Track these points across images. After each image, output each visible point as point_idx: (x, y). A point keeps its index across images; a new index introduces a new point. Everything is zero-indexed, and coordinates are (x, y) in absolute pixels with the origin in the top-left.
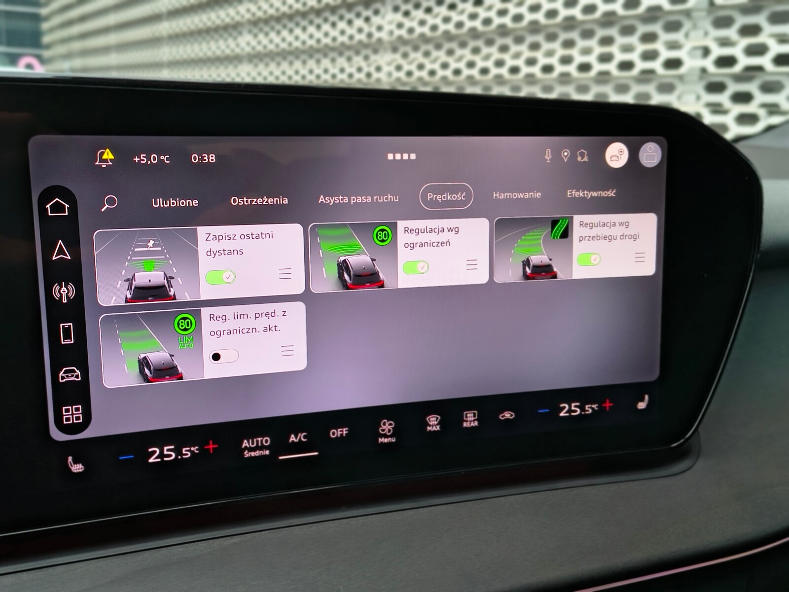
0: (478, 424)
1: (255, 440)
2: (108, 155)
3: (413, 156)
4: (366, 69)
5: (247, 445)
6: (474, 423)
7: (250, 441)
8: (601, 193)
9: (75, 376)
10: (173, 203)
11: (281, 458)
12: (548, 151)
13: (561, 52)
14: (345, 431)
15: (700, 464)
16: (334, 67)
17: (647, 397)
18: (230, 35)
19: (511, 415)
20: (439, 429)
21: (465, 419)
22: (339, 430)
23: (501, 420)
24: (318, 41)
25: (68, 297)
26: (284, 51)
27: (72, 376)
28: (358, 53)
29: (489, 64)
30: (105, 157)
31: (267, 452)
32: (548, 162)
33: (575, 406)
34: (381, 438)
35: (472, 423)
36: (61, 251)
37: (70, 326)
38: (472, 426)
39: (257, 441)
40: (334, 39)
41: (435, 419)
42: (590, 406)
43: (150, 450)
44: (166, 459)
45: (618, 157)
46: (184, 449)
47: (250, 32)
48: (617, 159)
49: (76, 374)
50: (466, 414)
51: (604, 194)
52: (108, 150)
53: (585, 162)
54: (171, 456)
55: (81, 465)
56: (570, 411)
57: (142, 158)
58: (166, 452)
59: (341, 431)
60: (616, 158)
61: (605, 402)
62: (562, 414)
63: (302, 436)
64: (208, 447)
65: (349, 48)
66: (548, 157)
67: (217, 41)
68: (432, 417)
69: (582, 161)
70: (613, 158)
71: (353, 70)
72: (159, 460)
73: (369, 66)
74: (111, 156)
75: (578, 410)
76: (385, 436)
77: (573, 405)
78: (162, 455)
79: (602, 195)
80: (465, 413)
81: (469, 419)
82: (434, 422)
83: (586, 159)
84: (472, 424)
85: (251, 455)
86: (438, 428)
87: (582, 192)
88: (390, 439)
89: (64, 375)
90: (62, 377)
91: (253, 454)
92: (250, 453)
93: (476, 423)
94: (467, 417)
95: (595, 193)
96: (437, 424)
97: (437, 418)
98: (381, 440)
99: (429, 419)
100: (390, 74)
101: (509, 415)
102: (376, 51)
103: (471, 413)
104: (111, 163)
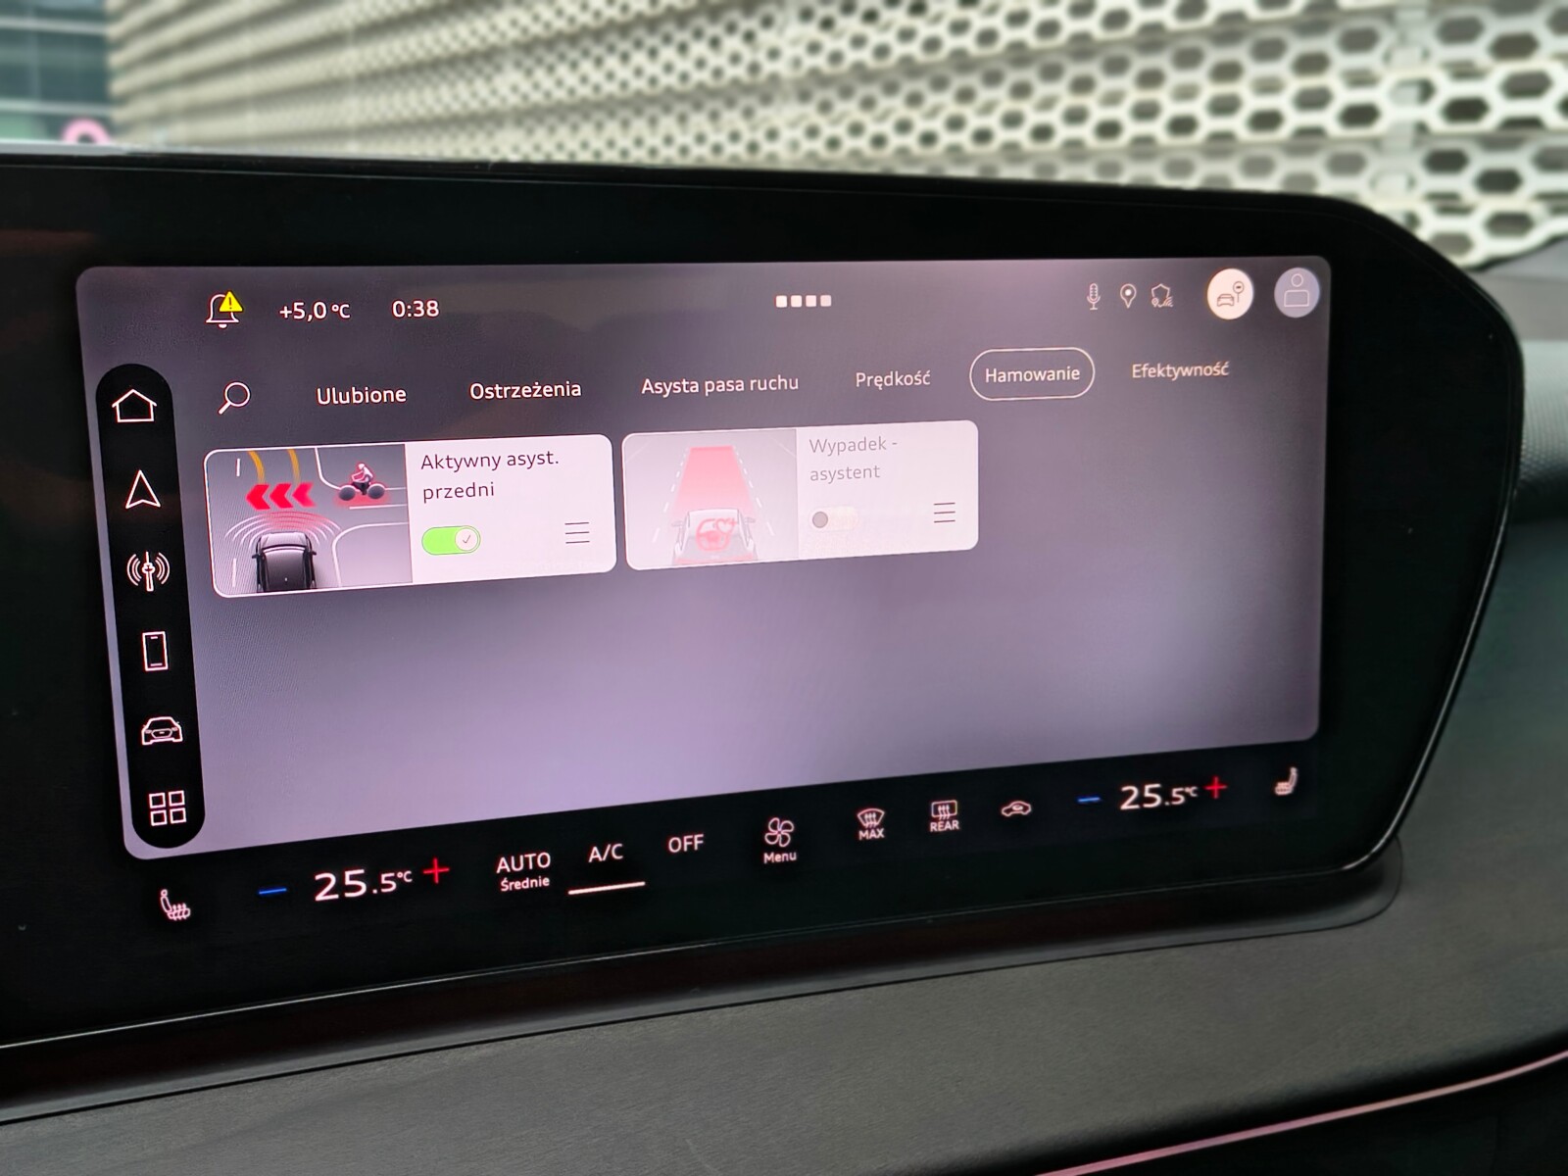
0: (959, 825)
1: (522, 857)
2: (231, 304)
3: (826, 301)
4: (747, 136)
5: (507, 867)
6: (951, 823)
7: (513, 858)
8: (1198, 370)
9: (171, 733)
10: (356, 396)
11: (571, 892)
12: (1094, 288)
13: (1135, 95)
14: (697, 840)
15: (1403, 906)
16: (684, 132)
17: (1294, 772)
18: (479, 72)
19: (1025, 809)
20: (883, 836)
21: (933, 816)
22: (686, 838)
23: (1004, 816)
24: (653, 81)
25: (156, 581)
26: (584, 101)
27: (167, 733)
28: (731, 103)
29: (992, 122)
30: (224, 308)
31: (546, 882)
32: (1094, 308)
33: (1152, 791)
34: (769, 855)
35: (948, 823)
36: (142, 492)
37: (161, 636)
38: (948, 830)
39: (526, 861)
40: (684, 77)
41: (874, 816)
42: (1180, 789)
43: (318, 877)
44: (348, 895)
45: (1233, 298)
46: (384, 876)
47: (518, 65)
48: (1231, 302)
49: (174, 729)
50: (936, 807)
51: (1205, 371)
52: (230, 294)
53: (1168, 308)
54: (358, 888)
55: (184, 905)
56: (1141, 800)
57: (296, 309)
58: (348, 882)
59: (689, 840)
60: (1228, 301)
61: (1210, 783)
62: (1125, 806)
63: (612, 849)
64: (431, 872)
65: (713, 93)
66: (1093, 299)
67: (452, 85)
68: (868, 813)
69: (1160, 306)
70: (1223, 301)
71: (721, 138)
72: (336, 896)
73: (754, 128)
74: (237, 307)
75: (1158, 798)
76: (777, 850)
77: (1147, 787)
78: (341, 887)
79: (1201, 374)
80: (933, 804)
81: (941, 816)
82: (871, 823)
83: (1168, 303)
84: (948, 826)
85: (513, 886)
86: (881, 833)
87: (1161, 367)
88: (785, 855)
89: (149, 732)
90: (146, 735)
91: (517, 885)
92: (511, 884)
93: (956, 825)
94: (936, 812)
95: (1187, 369)
96: (879, 827)
97: (878, 815)
98: (767, 857)
99: (863, 816)
100: (794, 145)
101: (1021, 808)
102: (766, 100)
103: (945, 804)
104: (236, 321)
